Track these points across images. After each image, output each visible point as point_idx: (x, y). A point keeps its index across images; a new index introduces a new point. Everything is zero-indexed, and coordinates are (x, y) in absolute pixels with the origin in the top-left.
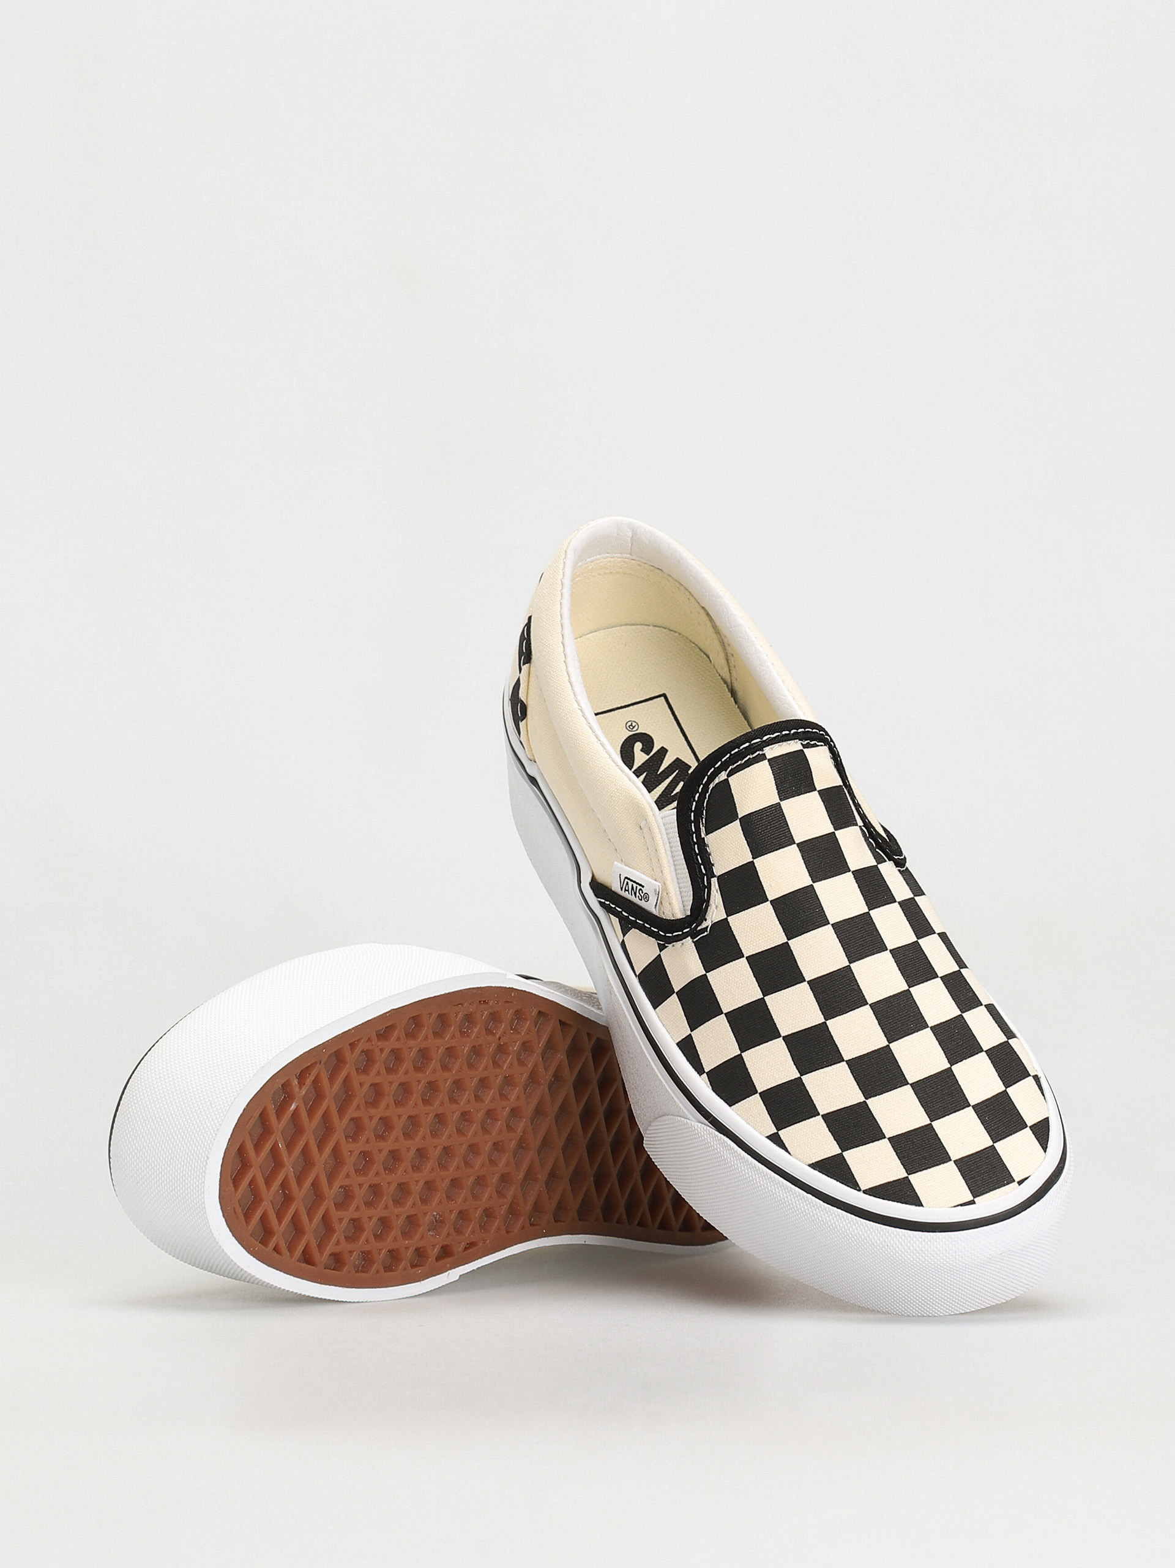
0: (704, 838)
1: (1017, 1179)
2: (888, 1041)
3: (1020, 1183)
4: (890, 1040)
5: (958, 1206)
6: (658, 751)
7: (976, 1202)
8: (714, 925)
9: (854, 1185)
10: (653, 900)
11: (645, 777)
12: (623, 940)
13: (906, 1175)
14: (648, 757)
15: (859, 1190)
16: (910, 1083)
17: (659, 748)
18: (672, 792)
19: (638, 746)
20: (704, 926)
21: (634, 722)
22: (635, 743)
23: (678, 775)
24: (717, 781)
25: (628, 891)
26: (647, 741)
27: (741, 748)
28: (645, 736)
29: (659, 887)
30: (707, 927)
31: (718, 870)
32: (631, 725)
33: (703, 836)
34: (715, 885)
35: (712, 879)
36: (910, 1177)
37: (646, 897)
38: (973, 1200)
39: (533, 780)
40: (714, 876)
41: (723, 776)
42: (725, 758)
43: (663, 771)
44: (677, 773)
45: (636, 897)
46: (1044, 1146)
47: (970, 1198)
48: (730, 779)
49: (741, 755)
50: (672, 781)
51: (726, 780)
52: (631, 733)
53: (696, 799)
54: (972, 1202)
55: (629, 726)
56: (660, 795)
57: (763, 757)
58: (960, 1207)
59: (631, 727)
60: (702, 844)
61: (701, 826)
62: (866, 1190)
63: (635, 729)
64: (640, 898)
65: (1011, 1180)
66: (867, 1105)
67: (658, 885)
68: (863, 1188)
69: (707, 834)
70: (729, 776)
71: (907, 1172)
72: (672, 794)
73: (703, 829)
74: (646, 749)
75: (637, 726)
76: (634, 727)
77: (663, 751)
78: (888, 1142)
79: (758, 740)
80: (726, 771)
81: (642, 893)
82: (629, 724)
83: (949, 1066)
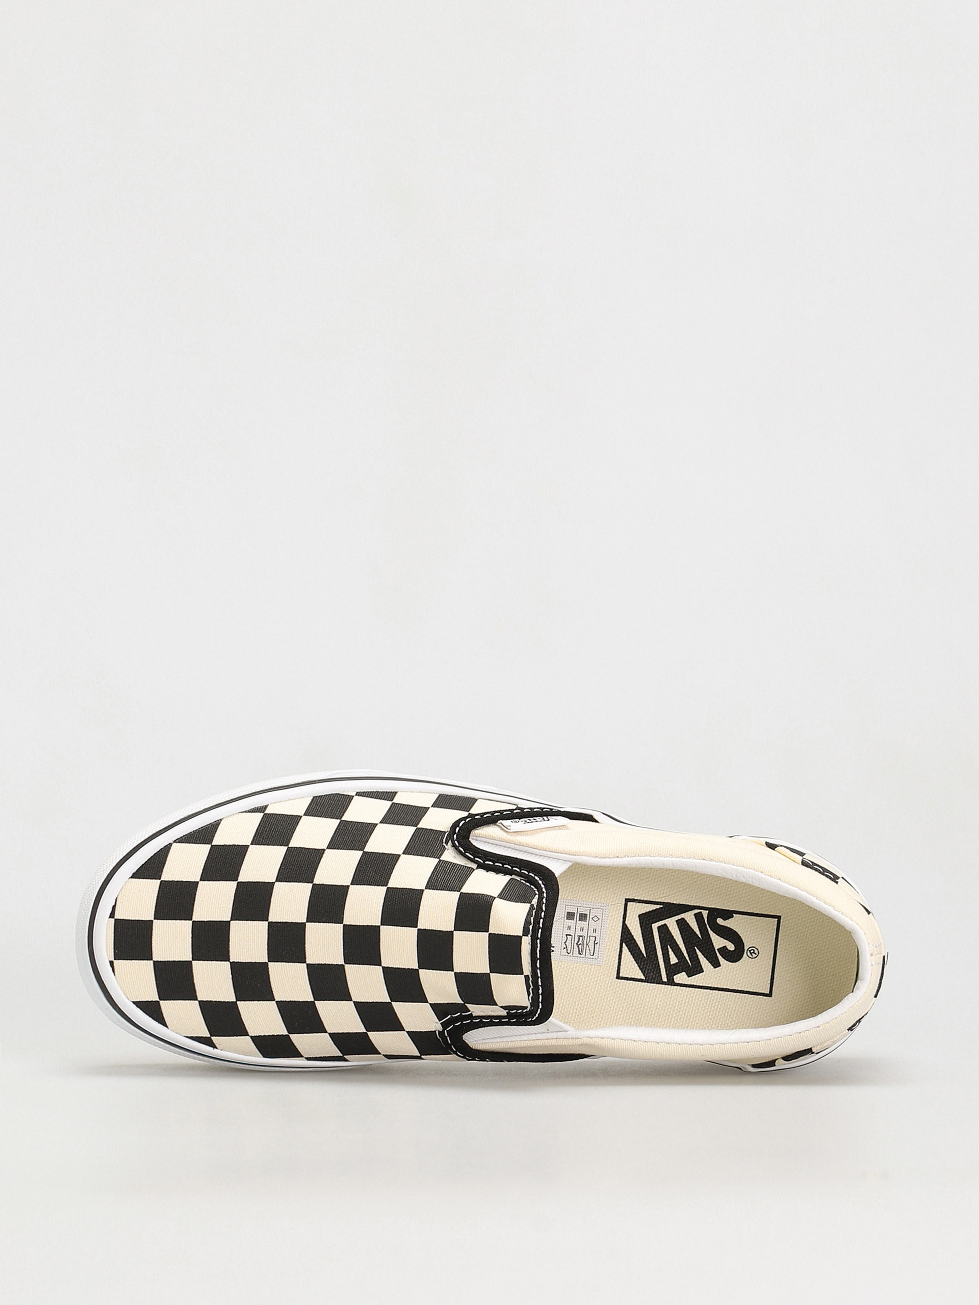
1: (116, 962)
2: (272, 922)
3: (112, 963)
4: (271, 924)
5: (116, 903)
6: (718, 960)
7: (111, 919)
9: (181, 840)
11: (697, 935)
13: (162, 879)
14: (716, 948)
15: (175, 841)
16: (231, 922)
17: (721, 963)
18: (671, 948)
19: (731, 947)
21: (756, 957)
22: (734, 945)
23: (686, 962)
26: (734, 956)
28: (738, 958)
32: (754, 952)
36: (159, 881)
38: (113, 917)
43: (696, 953)
44: (688, 963)
46: (139, 1004)
47: (118, 916)
50: (683, 954)
52: (746, 948)
54: (112, 915)
55: (754, 950)
56: (673, 937)
58: (114, 904)
59: (752, 951)
62: (171, 846)
63: (749, 953)
65: (117, 957)
66: (233, 881)
68: (174, 845)
71: (164, 881)
72: (669, 947)
74: (723, 951)
75: (751, 957)
76: (751, 953)
77: (716, 964)
78: (196, 881)
82: (756, 951)
83: (231, 961)
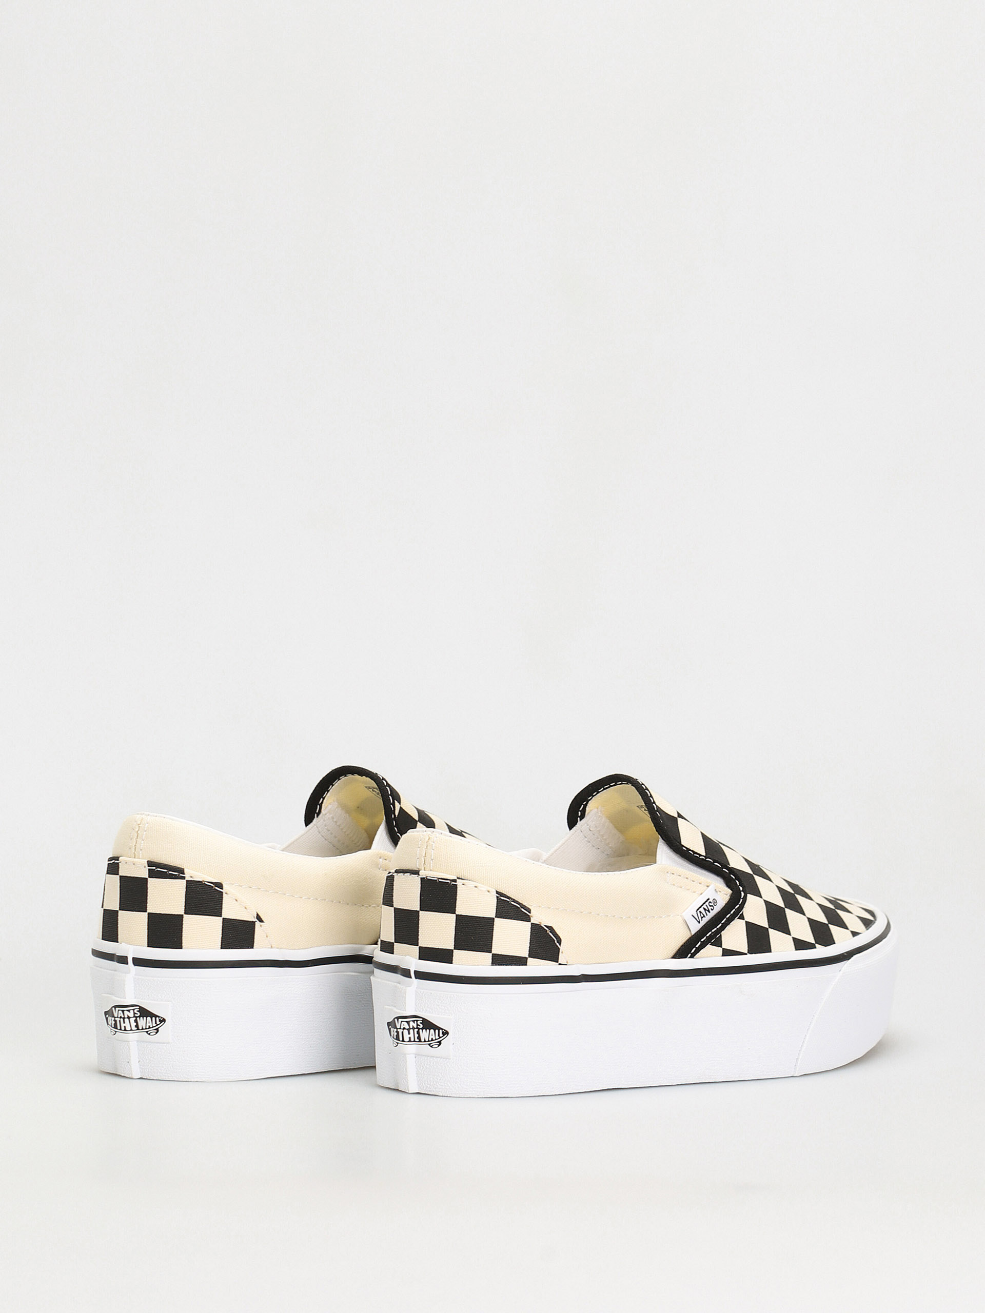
10: (719, 898)
12: (722, 949)
25: (704, 916)
37: (715, 902)
45: (710, 912)
64: (712, 908)
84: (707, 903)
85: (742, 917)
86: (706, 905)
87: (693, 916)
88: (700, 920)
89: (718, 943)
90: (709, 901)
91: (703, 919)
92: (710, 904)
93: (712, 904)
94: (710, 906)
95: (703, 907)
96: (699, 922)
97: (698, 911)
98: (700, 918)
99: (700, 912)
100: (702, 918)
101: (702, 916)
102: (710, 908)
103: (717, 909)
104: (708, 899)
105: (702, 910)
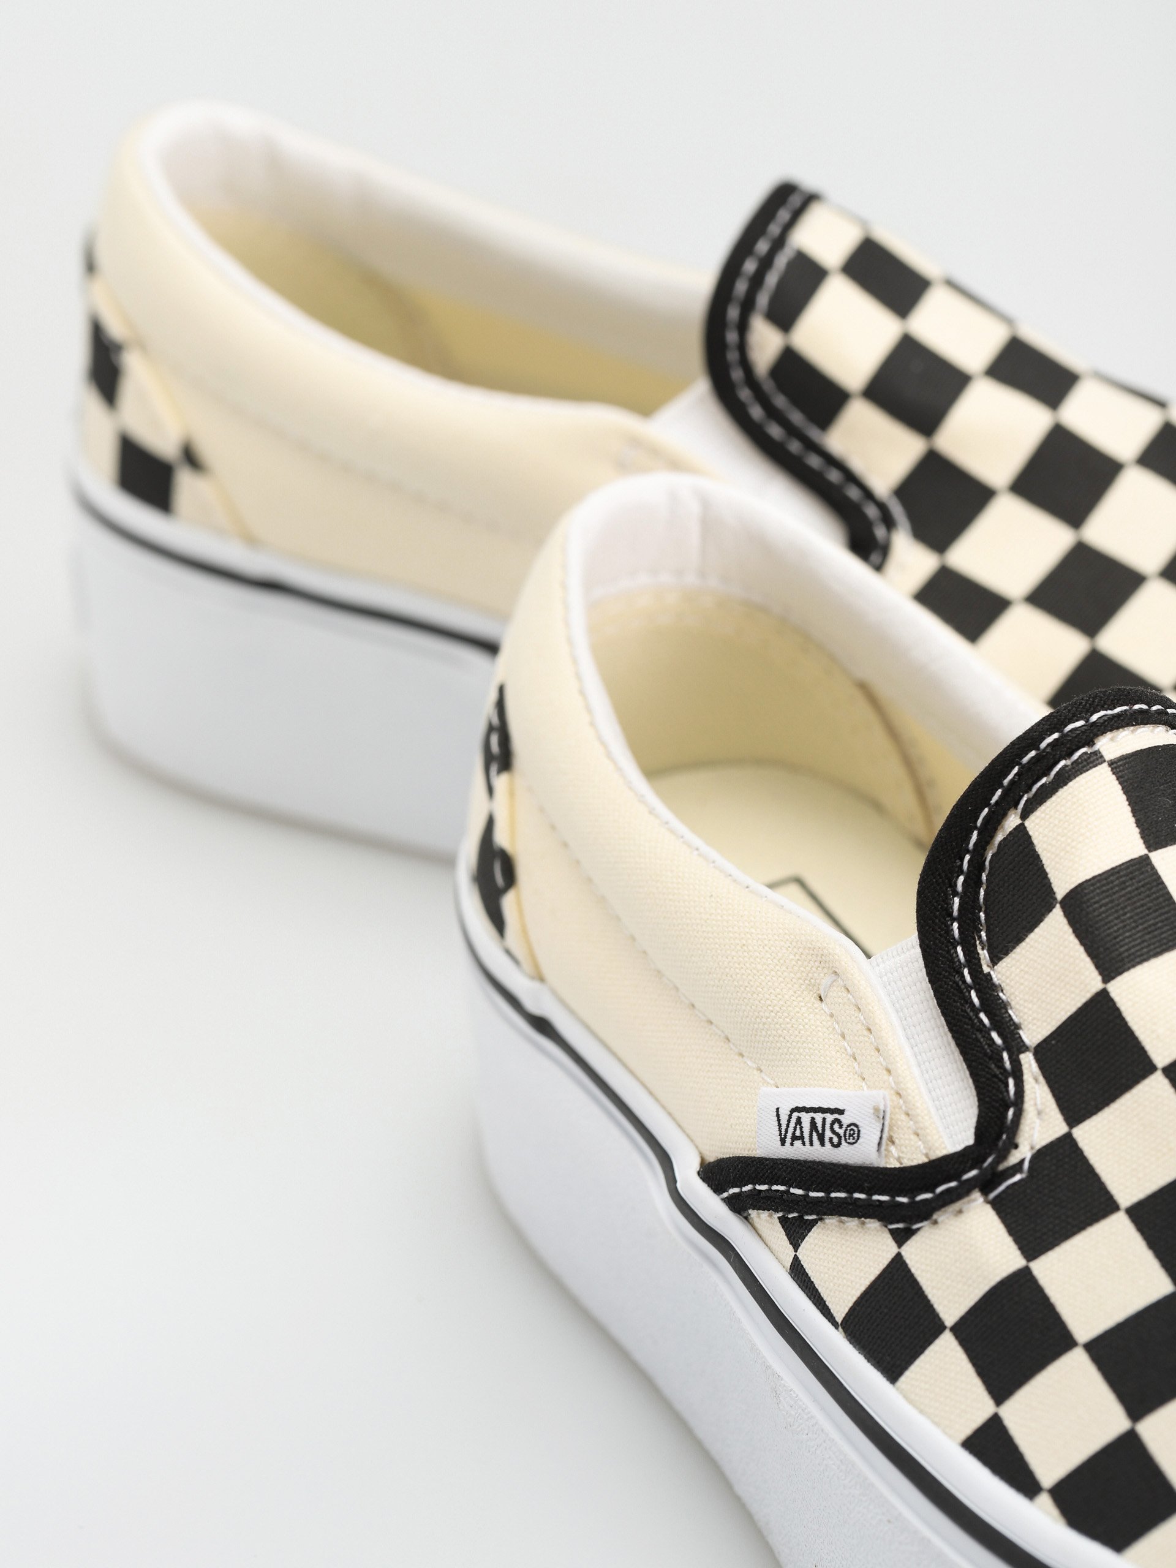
0: (989, 974)
8: (1041, 1155)
10: (870, 1135)
12: (796, 1258)
20: (1014, 1158)
24: (999, 837)
25: (802, 1138)
27: (1043, 745)
29: (884, 1098)
30: (1022, 1161)
31: (1033, 1033)
33: (986, 969)
34: (1030, 1065)
35: (1022, 1057)
37: (853, 1133)
39: (542, 1025)
40: (1024, 1048)
41: (1012, 821)
42: (1010, 777)
45: (822, 1144)
48: (1027, 823)
49: (1044, 764)
51: (1021, 830)
53: (960, 888)
57: (1095, 759)
60: (987, 987)
61: (979, 948)
64: (835, 1140)
67: (882, 1096)
69: (995, 960)
70: (1025, 816)
73: (984, 955)
79: (1081, 723)
80: (1016, 806)
81: (841, 1127)
84: (830, 1118)
85: (901, 1237)
86: (824, 1120)
87: (778, 1109)
88: (788, 1140)
89: (796, 1232)
90: (836, 1116)
91: (798, 1143)
92: (836, 1127)
93: (841, 1132)
94: (833, 1131)
95: (812, 1114)
96: (783, 1142)
97: (795, 1115)
98: (789, 1135)
99: (799, 1121)
100: (794, 1138)
101: (798, 1133)
102: (828, 1134)
103: (847, 1155)
104: (841, 1112)
105: (806, 1118)
